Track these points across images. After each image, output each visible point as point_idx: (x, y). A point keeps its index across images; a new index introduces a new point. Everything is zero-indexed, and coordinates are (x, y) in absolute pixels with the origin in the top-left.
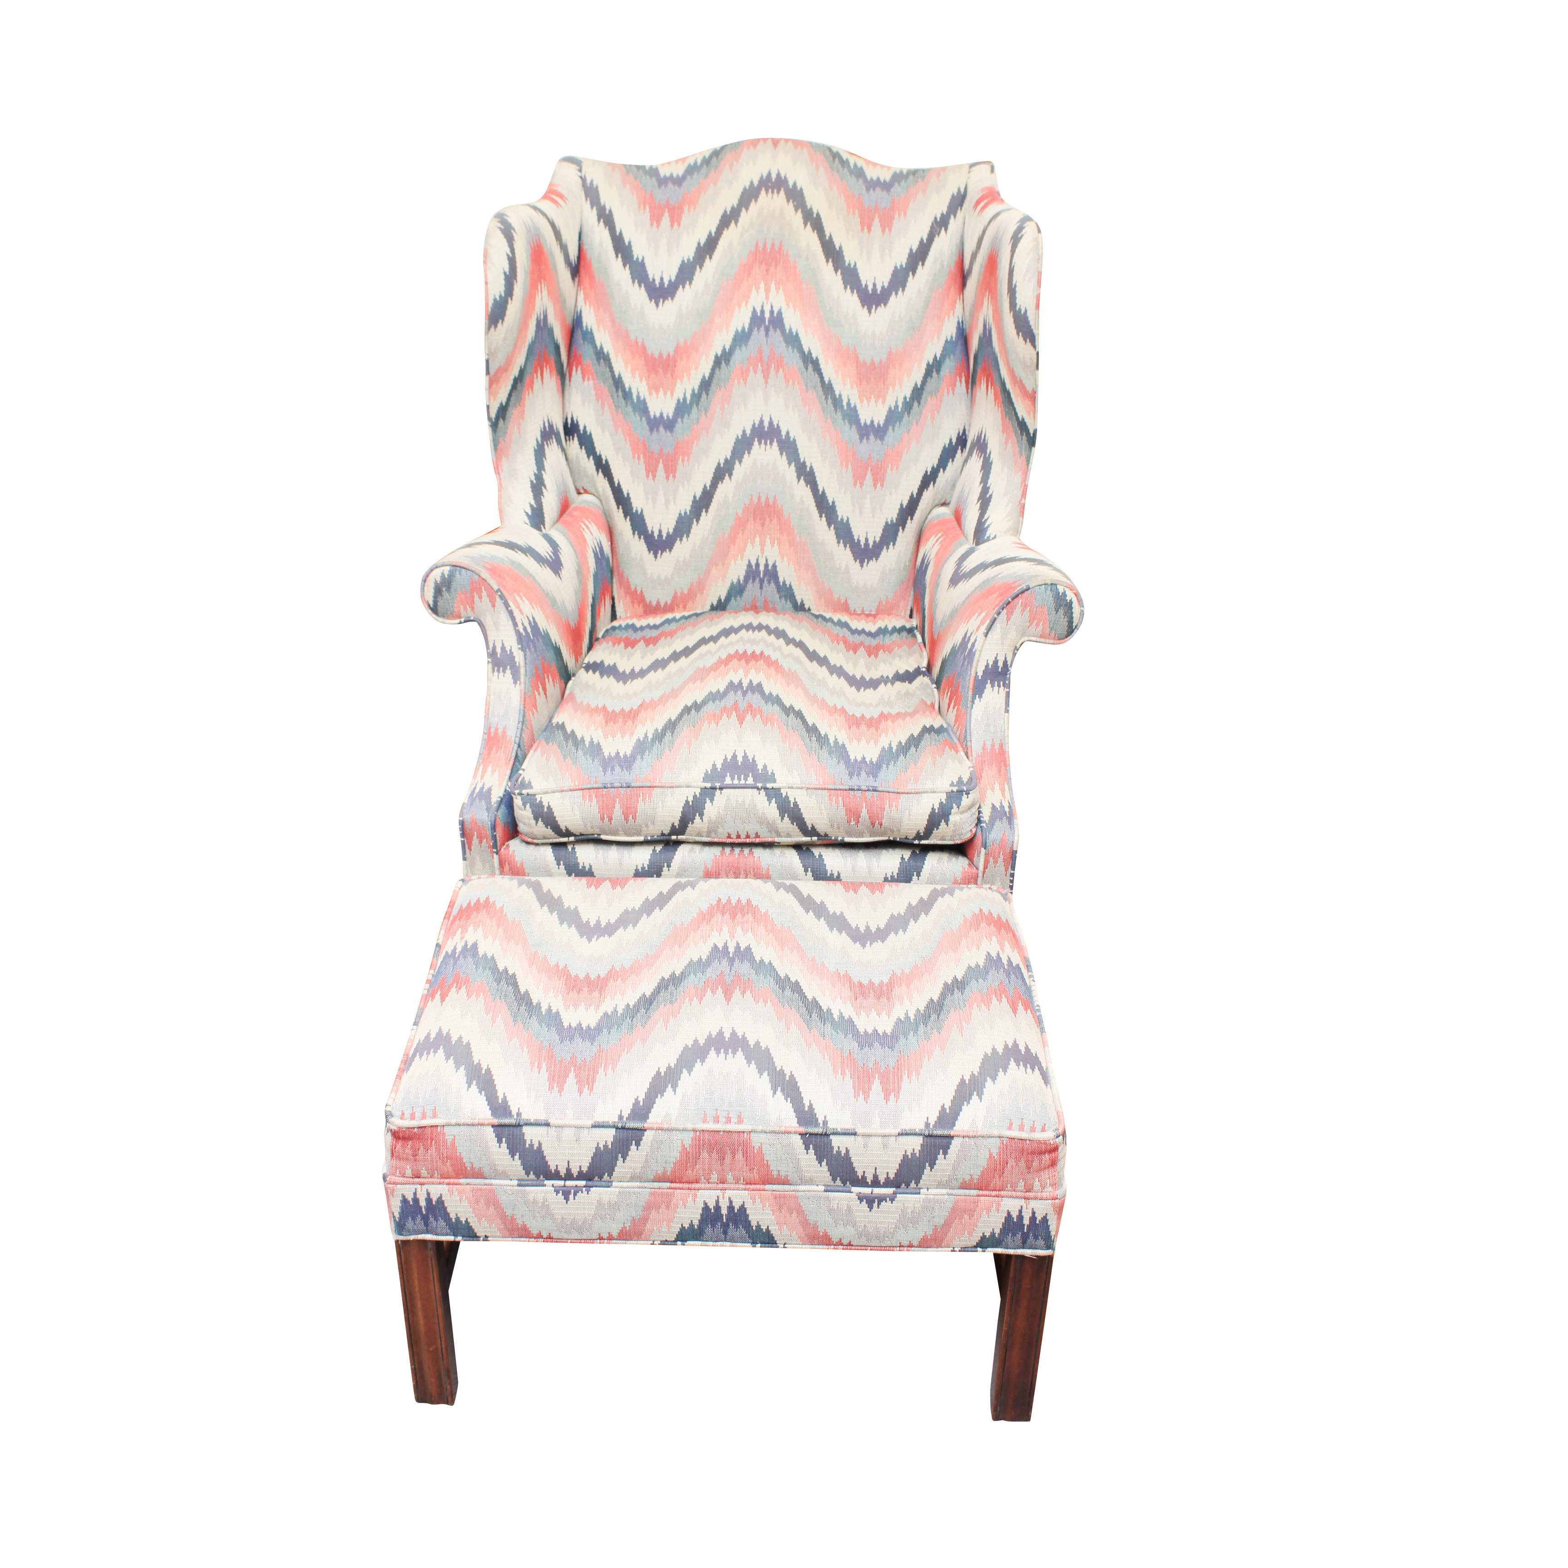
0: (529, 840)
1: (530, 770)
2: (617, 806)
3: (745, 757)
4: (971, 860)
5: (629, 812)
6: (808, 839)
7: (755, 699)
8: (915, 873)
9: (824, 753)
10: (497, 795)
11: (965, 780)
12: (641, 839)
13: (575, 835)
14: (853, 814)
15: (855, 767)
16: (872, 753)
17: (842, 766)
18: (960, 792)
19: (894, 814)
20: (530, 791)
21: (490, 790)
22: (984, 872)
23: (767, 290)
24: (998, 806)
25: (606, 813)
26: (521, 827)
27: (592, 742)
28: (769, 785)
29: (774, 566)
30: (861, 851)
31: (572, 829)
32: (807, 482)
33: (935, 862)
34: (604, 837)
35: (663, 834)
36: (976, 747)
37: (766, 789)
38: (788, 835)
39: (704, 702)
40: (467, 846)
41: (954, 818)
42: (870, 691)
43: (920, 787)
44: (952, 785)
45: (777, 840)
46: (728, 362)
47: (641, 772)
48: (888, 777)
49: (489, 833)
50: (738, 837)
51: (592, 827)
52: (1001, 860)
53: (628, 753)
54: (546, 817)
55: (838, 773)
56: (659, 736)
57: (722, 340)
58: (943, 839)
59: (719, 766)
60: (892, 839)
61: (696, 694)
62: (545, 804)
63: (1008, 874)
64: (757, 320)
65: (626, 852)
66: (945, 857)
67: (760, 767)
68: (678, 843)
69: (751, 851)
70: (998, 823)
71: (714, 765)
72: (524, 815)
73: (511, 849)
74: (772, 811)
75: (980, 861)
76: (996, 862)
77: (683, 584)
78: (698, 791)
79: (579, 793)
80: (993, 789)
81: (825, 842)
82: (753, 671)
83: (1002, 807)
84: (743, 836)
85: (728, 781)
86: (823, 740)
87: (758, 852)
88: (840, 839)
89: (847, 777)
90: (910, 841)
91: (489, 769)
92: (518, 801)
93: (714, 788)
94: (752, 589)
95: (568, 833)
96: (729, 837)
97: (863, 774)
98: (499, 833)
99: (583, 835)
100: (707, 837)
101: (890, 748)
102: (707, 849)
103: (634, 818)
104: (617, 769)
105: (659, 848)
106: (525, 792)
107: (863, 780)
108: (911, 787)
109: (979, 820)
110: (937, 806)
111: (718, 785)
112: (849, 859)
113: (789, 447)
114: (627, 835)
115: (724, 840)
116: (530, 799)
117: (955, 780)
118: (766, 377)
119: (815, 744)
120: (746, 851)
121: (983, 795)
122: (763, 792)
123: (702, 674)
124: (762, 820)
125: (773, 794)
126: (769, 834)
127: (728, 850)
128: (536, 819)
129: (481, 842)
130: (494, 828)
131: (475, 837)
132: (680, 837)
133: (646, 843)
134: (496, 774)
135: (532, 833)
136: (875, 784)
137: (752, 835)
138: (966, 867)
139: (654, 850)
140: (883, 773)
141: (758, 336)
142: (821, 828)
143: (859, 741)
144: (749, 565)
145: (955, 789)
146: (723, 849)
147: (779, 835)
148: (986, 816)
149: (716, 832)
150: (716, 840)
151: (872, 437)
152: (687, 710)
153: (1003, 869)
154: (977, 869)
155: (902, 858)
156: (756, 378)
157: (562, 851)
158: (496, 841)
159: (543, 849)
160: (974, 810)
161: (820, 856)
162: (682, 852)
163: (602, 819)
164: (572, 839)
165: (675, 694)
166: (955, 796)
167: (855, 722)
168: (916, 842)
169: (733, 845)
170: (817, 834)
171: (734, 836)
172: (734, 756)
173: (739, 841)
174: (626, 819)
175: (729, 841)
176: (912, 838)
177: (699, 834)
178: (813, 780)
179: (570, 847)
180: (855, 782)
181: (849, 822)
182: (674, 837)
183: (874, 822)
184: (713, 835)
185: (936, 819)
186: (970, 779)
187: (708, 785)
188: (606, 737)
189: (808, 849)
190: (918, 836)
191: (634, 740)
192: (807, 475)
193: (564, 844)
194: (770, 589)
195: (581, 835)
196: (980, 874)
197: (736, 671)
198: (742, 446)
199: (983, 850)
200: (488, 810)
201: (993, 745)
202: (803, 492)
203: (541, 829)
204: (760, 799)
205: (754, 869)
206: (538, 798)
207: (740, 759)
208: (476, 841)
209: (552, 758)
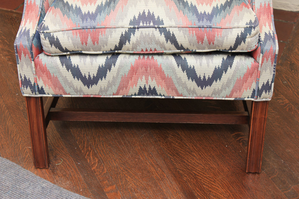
0: (48, 54)
1: (48, 21)
2: (89, 37)
3: (149, 13)
4: (255, 59)
5: (95, 40)
6: (179, 51)
8: (229, 66)
9: (186, 10)
10: (32, 33)
11: (253, 21)
12: (101, 52)
13: (70, 52)
14: (200, 39)
15: (201, 17)
16: (208, 10)
17: (195, 16)
18: (251, 28)
19: (220, 39)
20: (48, 31)
21: (29, 30)
22: (262, 65)
24: (268, 33)
25: (84, 41)
26: (44, 48)
27: (76, 7)
28: (161, 26)
30: (204, 56)
31: (68, 48)
33: (238, 60)
34: (83, 52)
35: (111, 50)
36: (257, 5)
37: (159, 28)
38: (170, 49)
40: (19, 57)
41: (248, 40)
43: (232, 26)
44: (247, 24)
45: (164, 52)
47: (100, 21)
48: (217, 21)
49: (29, 51)
50: (147, 50)
51: (78, 48)
52: (270, 59)
53: (94, 12)
54: (55, 43)
55: (193, 20)
56: (108, 4)
58: (242, 49)
59: (137, 17)
60: (218, 50)
62: (55, 37)
63: (273, 65)
65: (94, 59)
66: (243, 58)
67: (156, 17)
68: (119, 54)
69: (152, 57)
70: (268, 41)
71: (134, 17)
72: (45, 42)
73: (40, 58)
74: (162, 38)
75: (260, 59)
76: (267, 60)
78: (127, 29)
79: (71, 32)
80: (265, 26)
81: (187, 52)
83: (270, 34)
84: (149, 50)
85: (141, 24)
86: (185, 4)
87: (156, 57)
88: (194, 50)
89: (197, 22)
90: (227, 51)
91: (28, 21)
92: (42, 36)
93: (134, 28)
95: (67, 51)
96: (142, 51)
97: (205, 20)
98: (34, 51)
99: (74, 51)
100: (132, 51)
101: (217, 7)
102: (132, 56)
103: (98, 43)
104: (89, 20)
105: (109, 57)
106: (45, 31)
107: (205, 23)
108: (227, 25)
109: (259, 40)
110: (240, 34)
111: (136, 26)
112: (198, 60)
114: (94, 51)
115: (140, 52)
116: (48, 35)
117: (248, 22)
119: (181, 6)
120: (150, 57)
121: (261, 28)
122: (158, 30)
124: (158, 43)
125: (163, 30)
126: (161, 49)
127: (142, 57)
128: (51, 44)
129: (25, 55)
130: (31, 49)
131: (22, 53)
132: (119, 51)
133: (103, 54)
134: (31, 23)
135: (50, 51)
136: (210, 25)
137: (153, 50)
138: (253, 62)
139: (107, 58)
140: (214, 20)
142: (185, 46)
143: (202, 4)
145: (248, 26)
146: (140, 56)
147: (165, 49)
148: (263, 38)
149: (136, 49)
150: (136, 52)
153: (271, 63)
154: (258, 63)
155: (223, 59)
157: (64, 59)
158: (32, 55)
159: (55, 58)
160: (257, 36)
161: (185, 58)
162: (120, 58)
163: (83, 44)
164: (68, 53)
166: (248, 30)
168: (230, 51)
169: (144, 54)
170: (184, 49)
171: (144, 50)
172: (144, 13)
173: (147, 52)
174: (94, 44)
175: (142, 52)
176: (228, 49)
177: (128, 50)
178: (182, 23)
179: (68, 57)
180: (201, 24)
181: (198, 42)
182: (116, 51)
183: (211, 42)
184: (135, 50)
185: (240, 40)
186: (255, 21)
187: (132, 27)
188: (83, 5)
189: (179, 55)
190: (231, 49)
191: (96, 6)
193: (65, 56)
195: (73, 51)
196: (260, 66)
199: (261, 54)
200: (28, 40)
201: (265, 5)
203: (53, 49)
204: (157, 33)
205: (154, 65)
206: (52, 34)
207: (146, 14)
208: (23, 55)
209: (58, 15)
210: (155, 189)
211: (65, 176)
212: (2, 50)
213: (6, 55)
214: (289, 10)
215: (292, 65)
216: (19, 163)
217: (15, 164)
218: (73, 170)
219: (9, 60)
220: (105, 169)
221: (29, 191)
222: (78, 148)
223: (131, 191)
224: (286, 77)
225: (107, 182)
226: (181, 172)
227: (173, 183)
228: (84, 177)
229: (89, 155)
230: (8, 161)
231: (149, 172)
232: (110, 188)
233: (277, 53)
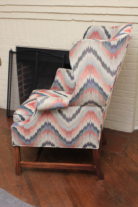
210: (61, 203)
211: (25, 196)
212: (7, 145)
214: (128, 132)
215: (126, 154)
216: (7, 191)
217: (5, 191)
218: (29, 194)
219: (9, 149)
220: (42, 194)
221: (9, 202)
222: (32, 185)
223: (52, 204)
225: (42, 200)
226: (73, 197)
227: (70, 201)
228: (33, 197)
229: (36, 189)
230: (3, 189)
231: (60, 196)
232: (43, 202)
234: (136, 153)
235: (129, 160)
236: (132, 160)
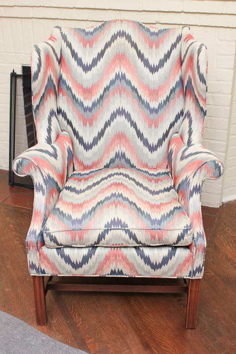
0: (49, 247)
1: (49, 224)
2: (77, 236)
3: (118, 219)
4: (191, 250)
5: (81, 238)
6: (139, 245)
7: (120, 199)
8: (173, 255)
9: (143, 217)
10: (38, 232)
11: (189, 225)
12: (85, 246)
13: (63, 245)
14: (153, 237)
15: (153, 222)
16: (159, 217)
17: (149, 221)
18: (187, 229)
19: (166, 237)
20: (49, 232)
21: (36, 230)
22: (195, 254)
23: (120, 67)
24: (199, 232)
25: (73, 238)
26: (46, 243)
27: (68, 215)
28: (126, 229)
29: (124, 153)
30: (155, 248)
32: (134, 127)
33: (179, 251)
34: (73, 246)
35: (92, 244)
36: (191, 213)
37: (125, 230)
38: (132, 244)
39: (104, 201)
40: (28, 249)
41: (186, 237)
42: (157, 195)
43: (174, 228)
44: (185, 227)
45: (129, 245)
46: (108, 90)
47: (85, 224)
48: (164, 225)
49: (36, 245)
50: (116, 245)
51: (69, 243)
52: (200, 251)
53: (80, 219)
54: (54, 240)
55: (148, 224)
56: (90, 213)
57: (106, 83)
58: (182, 244)
59: (110, 222)
60: (165, 244)
61: (101, 198)
62: (54, 236)
63: (203, 255)
64: (117, 76)
65: (80, 250)
66: (182, 249)
67: (123, 222)
68: (97, 247)
70: (199, 238)
71: (108, 222)
72: (47, 239)
73: (43, 250)
74: (127, 236)
75: (194, 250)
77: (95, 159)
78: (103, 231)
79: (65, 232)
80: (197, 227)
81: (144, 246)
82: (119, 189)
83: (200, 233)
84: (118, 244)
85: (113, 227)
86: (143, 213)
87: (123, 249)
88: (149, 245)
89: (151, 225)
90: (171, 245)
91: (35, 223)
92: (45, 235)
93: (108, 230)
94: (117, 161)
95: (61, 245)
96: (113, 245)
97: (156, 224)
98: (39, 245)
99: (66, 245)
100: (106, 245)
101: (164, 215)
102: (106, 248)
103: (83, 240)
104: (77, 224)
105: (91, 249)
106: (47, 232)
107: (156, 226)
108: (171, 228)
109: (193, 238)
110: (180, 234)
111: (109, 229)
112: (152, 251)
113: (128, 116)
114: (80, 245)
115: (111, 246)
116: (49, 235)
117: (186, 226)
118: (120, 95)
119: (140, 215)
120: (119, 249)
121: (194, 229)
122: (124, 231)
123: (103, 191)
124: (124, 240)
125: (127, 231)
126: (126, 244)
127: (113, 249)
128: (51, 241)
130: (37, 244)
132: (97, 245)
133: (86, 247)
134: (38, 225)
135: (50, 245)
136: (160, 227)
137: (121, 244)
138: (189, 252)
140: (162, 224)
141: (118, 82)
142: (143, 242)
143: (154, 213)
144: (116, 153)
145: (186, 228)
146: (111, 249)
147: (129, 244)
148: (195, 236)
150: (109, 246)
151: (154, 113)
152: (99, 203)
153: (201, 253)
154: (193, 253)
155: (169, 250)
156: (117, 95)
157: (59, 251)
158: (38, 247)
159: (53, 249)
160: (192, 235)
161: (142, 249)
162: (98, 250)
163: (72, 240)
165: (94, 198)
166: (186, 231)
167: (152, 206)
169: (114, 247)
170: (142, 244)
171: (115, 245)
172: (114, 219)
174: (80, 240)
177: (104, 244)
178: (140, 226)
179: (62, 249)
180: (153, 227)
181: (152, 240)
183: (160, 239)
184: (108, 244)
185: (180, 238)
186: (190, 225)
187: (106, 229)
188: (73, 213)
189: (139, 248)
190: (174, 244)
191: (82, 214)
192: (134, 125)
193: (60, 248)
194: (123, 161)
197: (114, 190)
198: (113, 116)
199: (195, 247)
200: (35, 238)
201: (196, 212)
202: (133, 130)
203: (52, 244)
204: (123, 233)
205: (121, 255)
206: (51, 234)
207: (116, 220)
208: (31, 248)
209: (56, 220)
210: (122, 341)
211: (58, 331)
212: (15, 236)
213: (18, 240)
214: (213, 207)
215: (216, 247)
216: (26, 321)
217: (23, 322)
218: (64, 326)
219: (20, 243)
220: (87, 326)
221: (33, 343)
222: (67, 309)
223: (105, 342)
224: (212, 256)
225: (88, 335)
226: (140, 328)
227: (135, 336)
228: (72, 332)
229: (75, 315)
230: (18, 319)
231: (117, 328)
232: (90, 340)
233: (205, 247)
234: (232, 244)
235: (222, 256)
236: (226, 256)
